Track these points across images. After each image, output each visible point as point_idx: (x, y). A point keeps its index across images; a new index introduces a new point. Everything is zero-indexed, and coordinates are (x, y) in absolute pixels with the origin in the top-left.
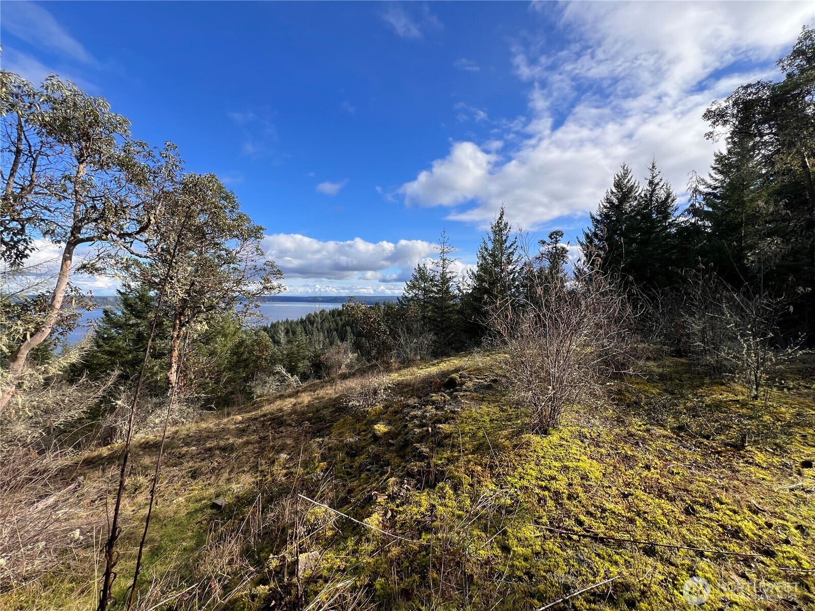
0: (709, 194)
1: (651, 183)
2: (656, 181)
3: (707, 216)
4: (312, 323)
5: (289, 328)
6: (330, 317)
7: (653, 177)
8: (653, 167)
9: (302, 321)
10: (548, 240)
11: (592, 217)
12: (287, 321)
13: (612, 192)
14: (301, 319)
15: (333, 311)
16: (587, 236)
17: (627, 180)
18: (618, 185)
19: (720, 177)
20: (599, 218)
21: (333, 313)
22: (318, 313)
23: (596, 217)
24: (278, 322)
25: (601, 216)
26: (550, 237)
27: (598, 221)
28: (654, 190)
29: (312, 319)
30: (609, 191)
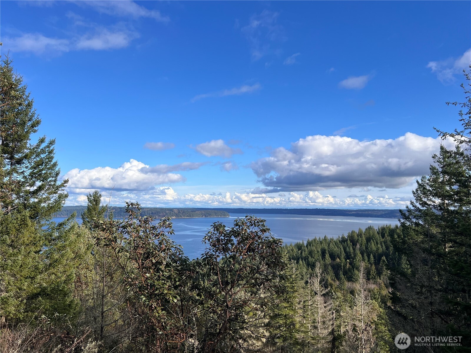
4: (354, 243)
5: (326, 248)
6: (378, 237)
9: (343, 241)
12: (325, 239)
14: (343, 238)
15: (383, 229)
21: (383, 231)
22: (364, 231)
24: (315, 240)
29: (356, 237)
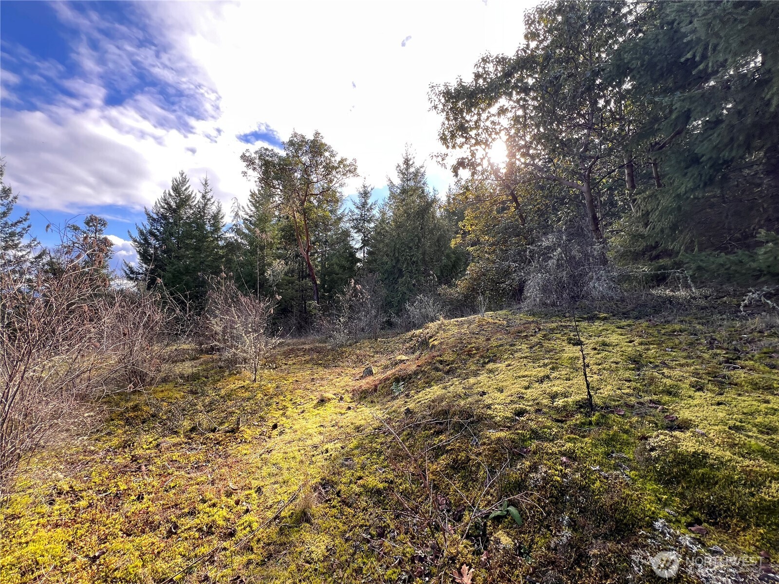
0: (247, 220)
1: (204, 197)
2: (208, 197)
3: (245, 236)
7: (206, 193)
8: (206, 184)
10: (83, 227)
11: (148, 214)
13: (170, 195)
16: (141, 233)
17: (184, 188)
18: (176, 189)
19: (253, 209)
20: (155, 216)
23: (151, 214)
25: (158, 215)
26: (87, 223)
27: (154, 220)
28: (206, 204)
30: (167, 192)
